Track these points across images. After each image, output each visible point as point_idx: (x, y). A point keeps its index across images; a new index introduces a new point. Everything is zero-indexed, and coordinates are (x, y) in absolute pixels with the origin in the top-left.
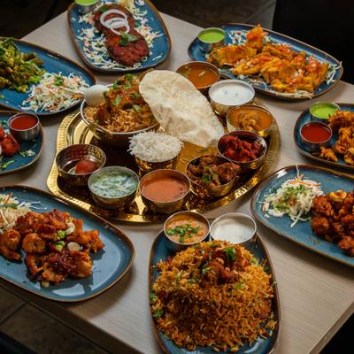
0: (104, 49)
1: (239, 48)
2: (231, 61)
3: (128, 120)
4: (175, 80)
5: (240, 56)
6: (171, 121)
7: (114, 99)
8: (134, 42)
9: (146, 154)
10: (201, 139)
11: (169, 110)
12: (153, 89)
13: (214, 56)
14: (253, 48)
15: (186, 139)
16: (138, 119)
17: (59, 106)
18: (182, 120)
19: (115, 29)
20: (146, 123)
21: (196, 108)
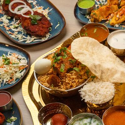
0: (21, 29)
1: (107, 7)
2: (105, 17)
3: (73, 79)
4: (88, 42)
5: (110, 12)
6: (102, 72)
7: (60, 67)
8: (40, 20)
9: (96, 99)
10: (122, 78)
11: (100, 65)
12: (82, 53)
13: (94, 16)
14: (114, 5)
15: (115, 81)
16: (79, 76)
17: (14, 78)
18: (108, 69)
19: (24, 14)
20: (85, 77)
21: (107, 56)
